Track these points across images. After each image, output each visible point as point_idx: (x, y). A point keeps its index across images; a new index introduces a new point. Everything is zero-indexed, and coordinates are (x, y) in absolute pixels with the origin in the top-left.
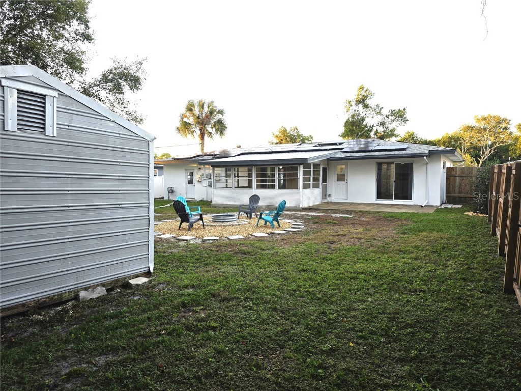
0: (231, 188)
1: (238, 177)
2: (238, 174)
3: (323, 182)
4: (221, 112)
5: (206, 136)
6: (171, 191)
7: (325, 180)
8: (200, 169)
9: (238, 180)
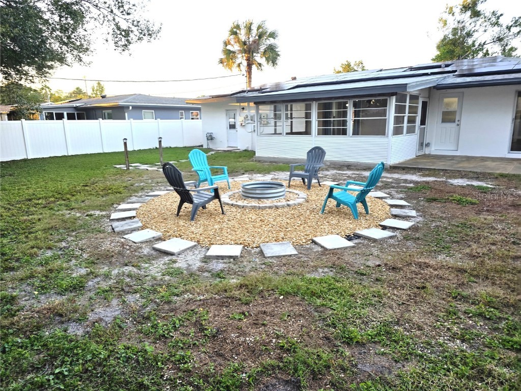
0: (281, 134)
1: (291, 118)
2: (291, 114)
3: (421, 125)
4: (273, 35)
5: (254, 67)
6: (210, 138)
7: (423, 122)
8: (243, 109)
9: (292, 122)
